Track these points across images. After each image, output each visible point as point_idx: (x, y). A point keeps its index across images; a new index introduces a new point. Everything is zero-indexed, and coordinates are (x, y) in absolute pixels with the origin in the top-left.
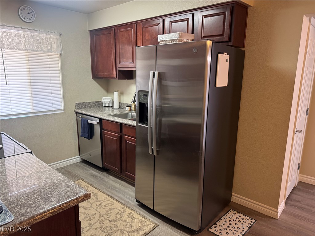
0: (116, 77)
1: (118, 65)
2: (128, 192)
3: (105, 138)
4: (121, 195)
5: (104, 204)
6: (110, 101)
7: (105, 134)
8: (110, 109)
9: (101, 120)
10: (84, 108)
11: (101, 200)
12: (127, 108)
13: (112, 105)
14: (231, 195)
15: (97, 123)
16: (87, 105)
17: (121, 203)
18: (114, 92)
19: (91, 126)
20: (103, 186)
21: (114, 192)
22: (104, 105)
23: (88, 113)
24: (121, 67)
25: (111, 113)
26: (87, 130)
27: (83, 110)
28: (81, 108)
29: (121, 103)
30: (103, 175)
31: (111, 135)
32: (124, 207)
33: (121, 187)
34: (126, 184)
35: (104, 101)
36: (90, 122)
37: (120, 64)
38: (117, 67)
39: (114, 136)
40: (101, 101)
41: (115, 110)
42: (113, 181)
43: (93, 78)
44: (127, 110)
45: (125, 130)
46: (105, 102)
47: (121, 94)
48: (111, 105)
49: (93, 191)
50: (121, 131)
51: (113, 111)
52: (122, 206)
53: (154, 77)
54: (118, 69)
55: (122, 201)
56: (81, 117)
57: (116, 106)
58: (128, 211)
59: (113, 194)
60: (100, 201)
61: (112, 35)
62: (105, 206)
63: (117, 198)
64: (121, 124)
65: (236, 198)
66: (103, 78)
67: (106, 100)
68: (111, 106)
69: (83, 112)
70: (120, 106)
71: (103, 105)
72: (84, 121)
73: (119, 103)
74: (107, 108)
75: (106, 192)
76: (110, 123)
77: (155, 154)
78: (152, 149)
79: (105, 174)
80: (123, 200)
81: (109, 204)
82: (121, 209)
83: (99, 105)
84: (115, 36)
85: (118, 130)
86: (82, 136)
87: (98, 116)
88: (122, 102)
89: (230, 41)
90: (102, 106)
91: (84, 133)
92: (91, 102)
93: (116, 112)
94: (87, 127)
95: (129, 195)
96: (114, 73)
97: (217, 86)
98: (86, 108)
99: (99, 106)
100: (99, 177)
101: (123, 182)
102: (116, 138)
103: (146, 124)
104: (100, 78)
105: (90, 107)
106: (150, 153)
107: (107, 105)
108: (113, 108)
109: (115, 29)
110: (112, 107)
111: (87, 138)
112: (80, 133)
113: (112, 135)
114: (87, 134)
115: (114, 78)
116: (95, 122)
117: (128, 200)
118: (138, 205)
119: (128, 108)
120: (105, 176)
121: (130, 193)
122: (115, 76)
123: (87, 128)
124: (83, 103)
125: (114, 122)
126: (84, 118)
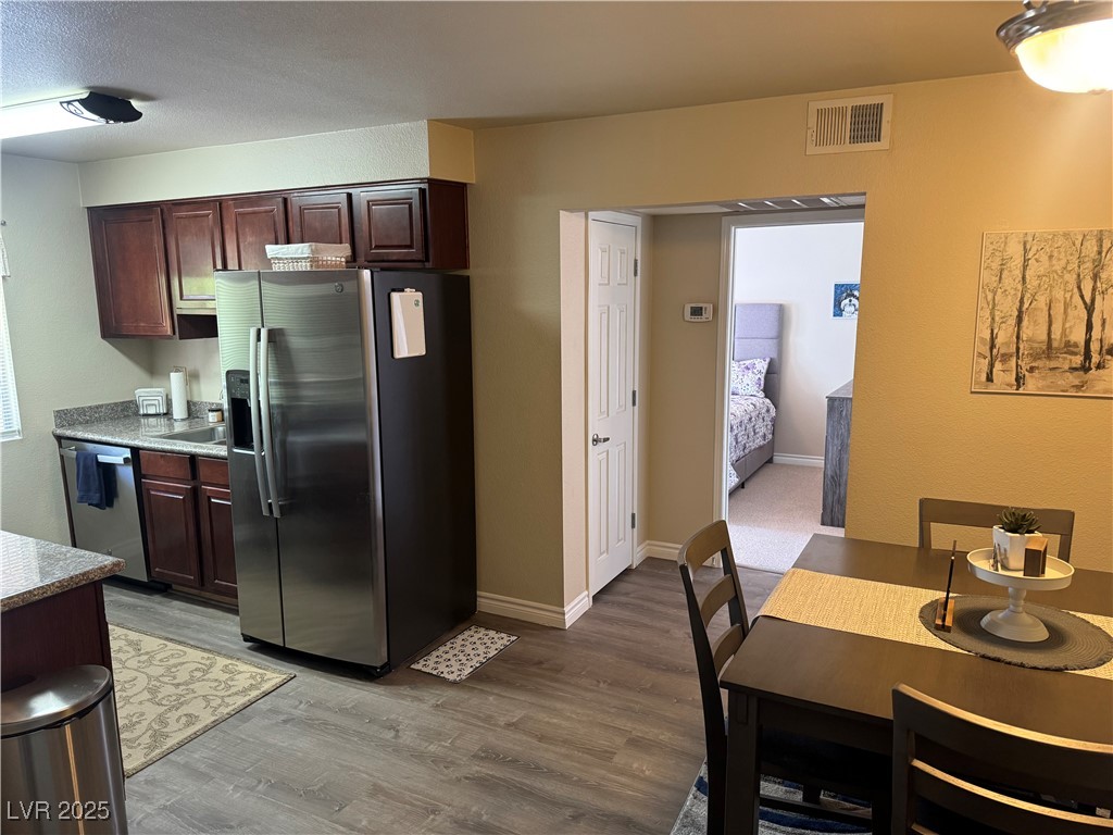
0: (174, 334)
1: (178, 303)
2: (224, 627)
3: (149, 501)
4: (203, 636)
5: (158, 657)
6: (160, 398)
7: (148, 490)
8: (163, 421)
9: (135, 450)
10: (80, 423)
11: (149, 650)
12: (211, 414)
13: (168, 410)
14: (476, 596)
15: (126, 460)
16: (89, 416)
17: (204, 650)
18: (171, 374)
19: (109, 469)
20: (154, 624)
21: (186, 631)
22: (141, 412)
23: (97, 437)
24: (184, 307)
25: (164, 431)
26: (97, 483)
27: (80, 428)
28: (71, 425)
29: (195, 404)
30: (153, 602)
31: (167, 490)
32: (211, 656)
33: (206, 621)
34: (220, 613)
35: (141, 399)
36: (102, 459)
37: (181, 298)
38: (175, 309)
39: (176, 491)
40: (131, 402)
41: (176, 424)
42: (182, 610)
43: (104, 336)
44: (211, 420)
45: (203, 472)
46: (145, 403)
47: (192, 377)
48: (163, 410)
49: (126, 635)
50: (194, 474)
51: (171, 426)
52: (206, 655)
53: (259, 339)
54: (179, 312)
55: (208, 647)
56: (76, 450)
57: (179, 411)
58: (222, 662)
59: (183, 636)
60: (147, 653)
61: (156, 223)
62: (161, 660)
63: (192, 643)
64: (193, 458)
65: (488, 601)
66: (133, 336)
67: (149, 397)
68: (165, 414)
69: (80, 434)
70: (192, 410)
71: (138, 411)
72: (86, 458)
73: (188, 402)
74: (152, 420)
75: (163, 634)
76: (162, 456)
77: (276, 514)
78: (270, 505)
79: (157, 598)
80: (209, 644)
81: (172, 655)
82: (203, 662)
83: (127, 412)
84: (164, 228)
85: (186, 472)
86: (81, 500)
87: (125, 442)
88: (196, 399)
89: (427, 260)
90: (136, 413)
91: (88, 490)
92: (101, 406)
93: (179, 428)
94: (96, 473)
95: (227, 633)
96: (167, 324)
97: (397, 356)
98: (87, 422)
99: (128, 416)
100: (142, 607)
101: (211, 610)
102: (180, 495)
103: (252, 448)
104: (127, 336)
105: (99, 420)
106: (265, 512)
107: (152, 411)
108: (169, 419)
109: (162, 210)
110: (168, 414)
111: (96, 506)
112: (75, 494)
113: (171, 490)
114: (98, 495)
115: (169, 337)
116: (117, 457)
117: (223, 643)
118: (249, 648)
119: (215, 413)
120: (159, 603)
121: (229, 628)
122: (169, 332)
123: (97, 478)
124: (76, 409)
125: (172, 452)
126: (85, 449)
